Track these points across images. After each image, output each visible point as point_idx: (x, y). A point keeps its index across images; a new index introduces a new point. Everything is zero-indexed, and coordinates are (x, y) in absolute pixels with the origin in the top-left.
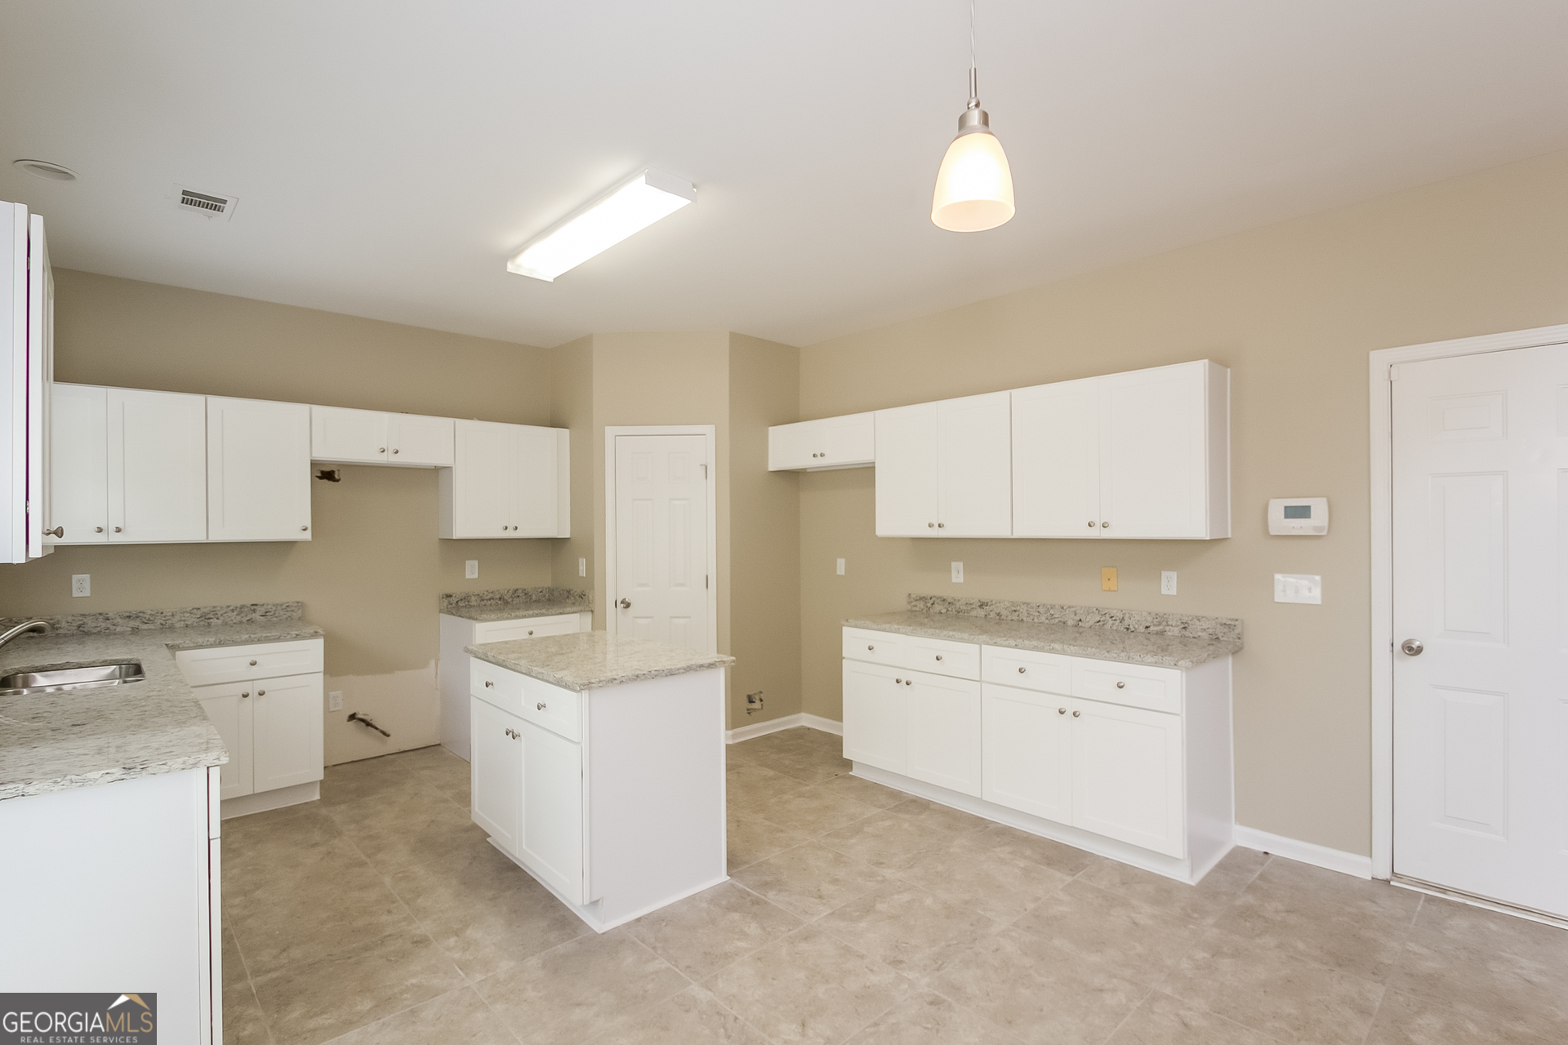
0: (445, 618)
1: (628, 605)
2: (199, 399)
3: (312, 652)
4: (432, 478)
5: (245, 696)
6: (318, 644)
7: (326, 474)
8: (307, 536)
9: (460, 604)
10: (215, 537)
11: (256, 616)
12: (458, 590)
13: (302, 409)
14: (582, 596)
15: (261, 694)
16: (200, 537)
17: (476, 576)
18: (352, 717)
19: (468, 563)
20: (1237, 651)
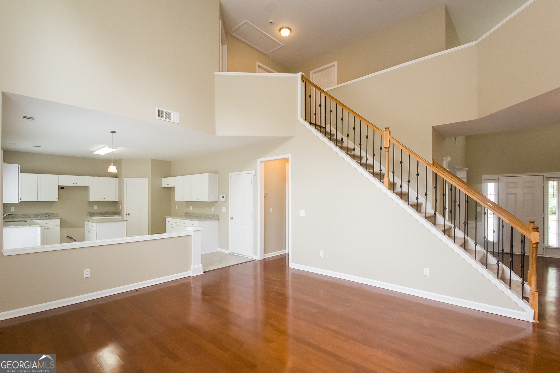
0: (88, 217)
1: (129, 215)
2: (36, 174)
3: (58, 222)
4: (85, 189)
5: (45, 229)
6: (59, 220)
7: (62, 188)
8: (58, 200)
9: (92, 214)
10: (39, 200)
11: (47, 216)
12: (92, 211)
13: (57, 176)
14: (120, 213)
15: (48, 229)
16: (36, 200)
17: (96, 209)
18: (68, 237)
19: (95, 206)
20: (219, 220)
